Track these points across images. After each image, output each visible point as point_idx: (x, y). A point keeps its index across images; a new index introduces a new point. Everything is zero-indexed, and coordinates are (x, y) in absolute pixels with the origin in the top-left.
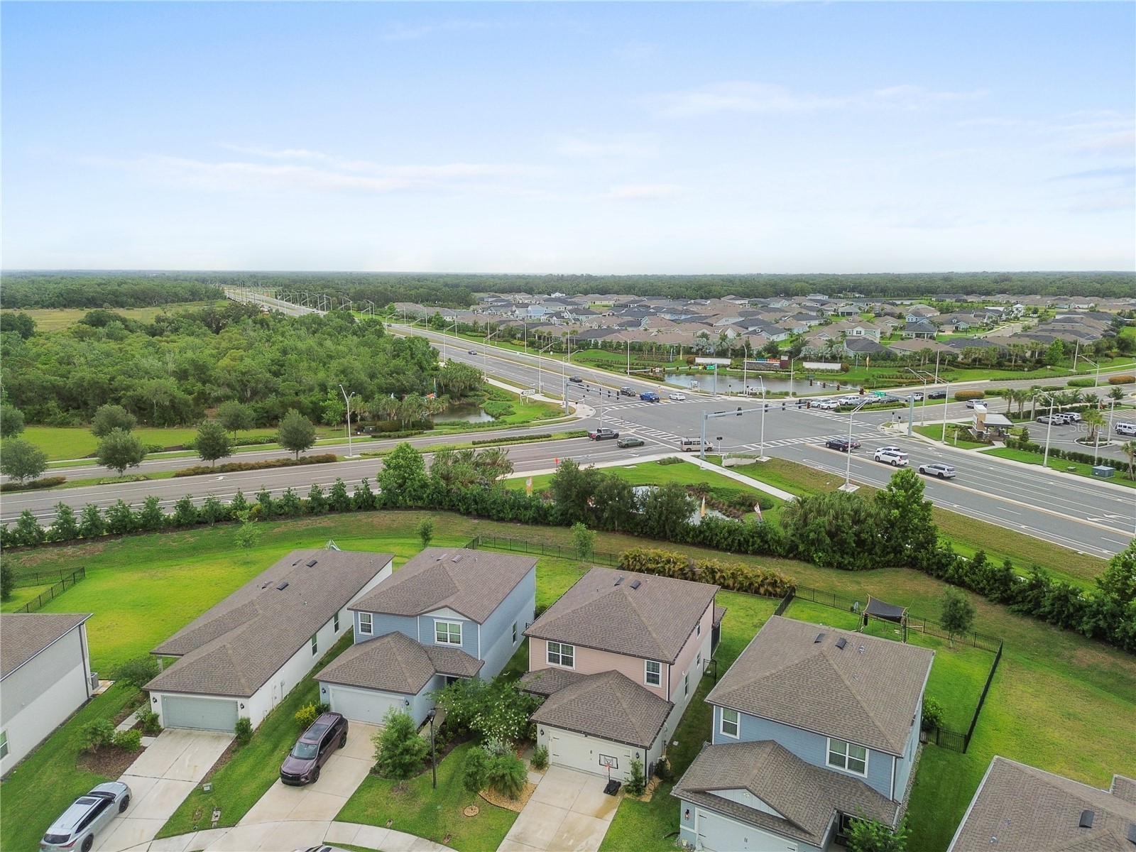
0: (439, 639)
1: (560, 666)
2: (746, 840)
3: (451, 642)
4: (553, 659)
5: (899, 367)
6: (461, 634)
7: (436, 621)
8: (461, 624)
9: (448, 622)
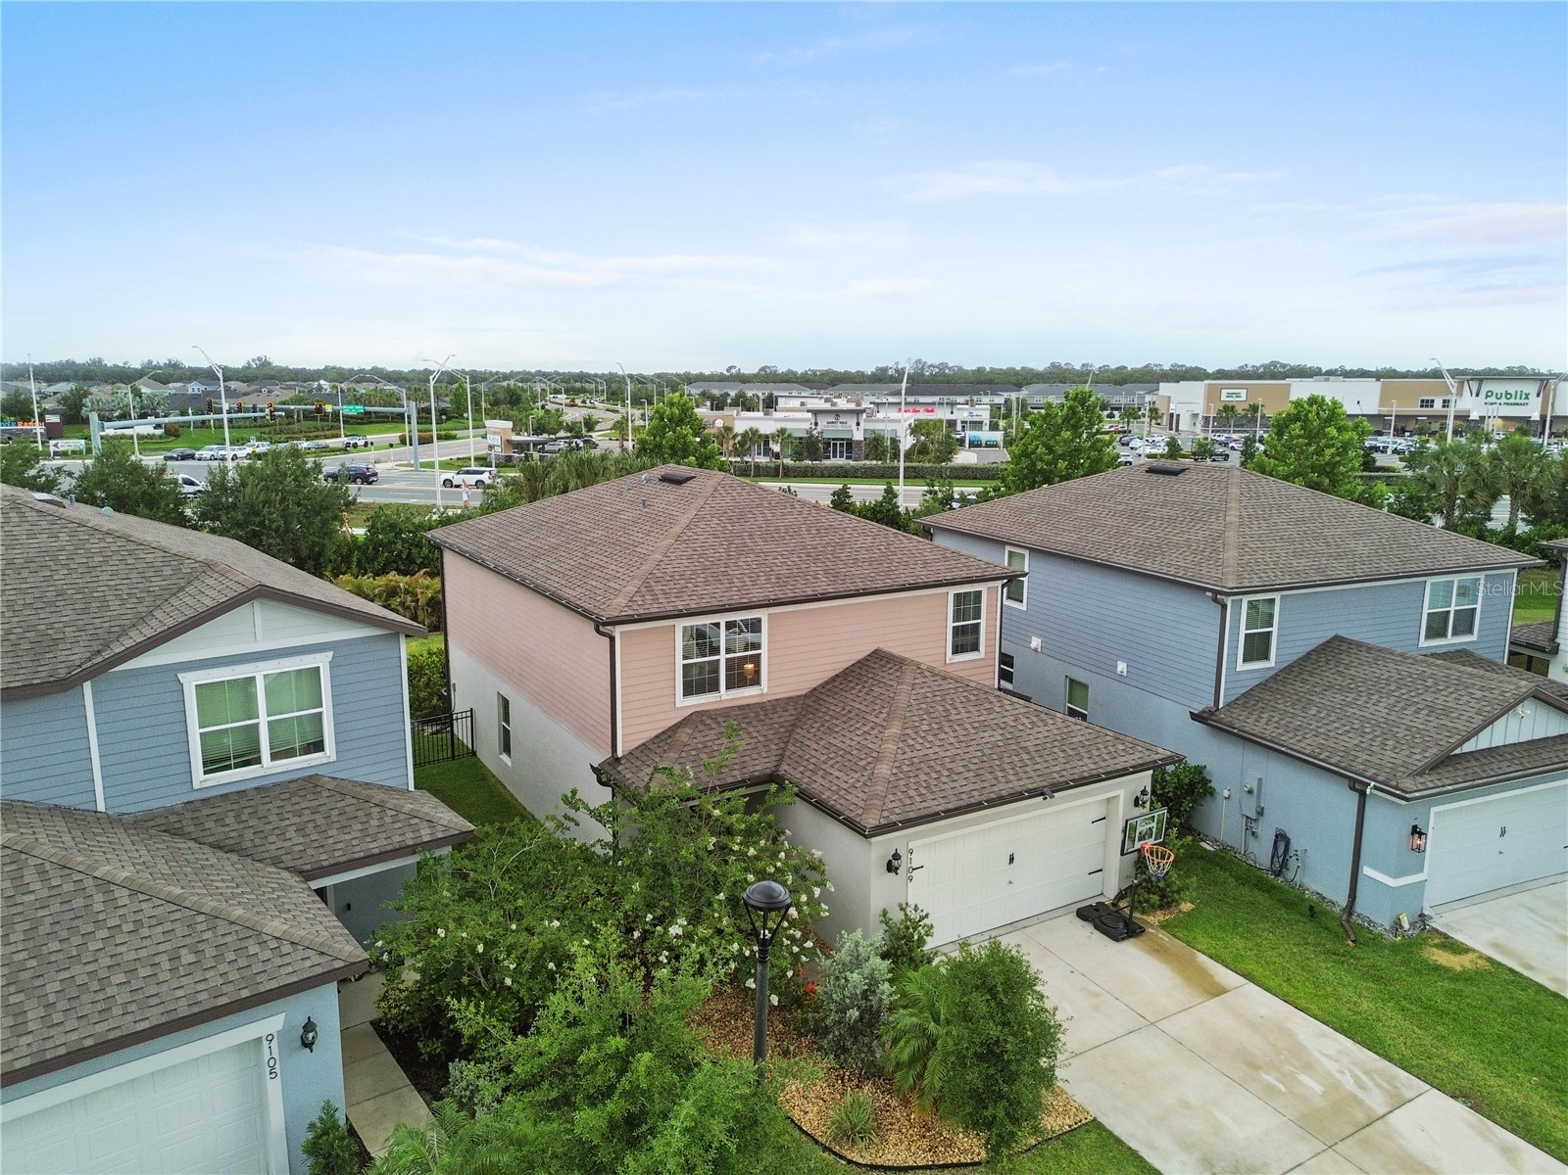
0: (213, 764)
1: (725, 696)
2: (1503, 833)
3: (274, 756)
4: (698, 682)
5: (260, 427)
6: (327, 710)
7: (190, 681)
8: (322, 661)
9: (259, 671)
